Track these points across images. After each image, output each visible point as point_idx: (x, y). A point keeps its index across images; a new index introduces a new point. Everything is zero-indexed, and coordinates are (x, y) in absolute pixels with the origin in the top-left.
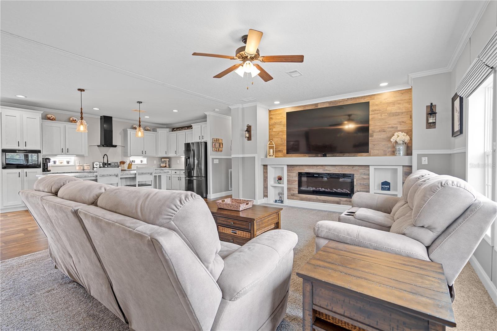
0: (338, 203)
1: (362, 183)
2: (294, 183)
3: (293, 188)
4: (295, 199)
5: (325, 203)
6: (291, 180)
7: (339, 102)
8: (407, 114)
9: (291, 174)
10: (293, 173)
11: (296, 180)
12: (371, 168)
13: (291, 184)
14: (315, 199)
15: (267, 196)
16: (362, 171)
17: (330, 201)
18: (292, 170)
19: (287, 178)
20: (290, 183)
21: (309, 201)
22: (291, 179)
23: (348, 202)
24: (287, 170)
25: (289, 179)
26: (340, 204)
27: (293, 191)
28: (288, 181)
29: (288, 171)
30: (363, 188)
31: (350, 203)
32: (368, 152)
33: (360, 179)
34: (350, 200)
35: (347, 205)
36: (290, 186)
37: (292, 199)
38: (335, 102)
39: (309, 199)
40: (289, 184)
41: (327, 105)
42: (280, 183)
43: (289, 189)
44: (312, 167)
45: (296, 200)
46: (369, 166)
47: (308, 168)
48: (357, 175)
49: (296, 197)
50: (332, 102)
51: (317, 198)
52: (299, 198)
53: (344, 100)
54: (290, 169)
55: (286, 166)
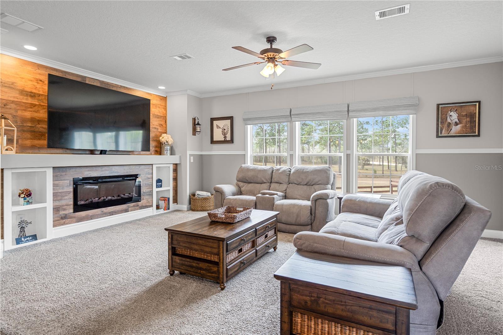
0: (126, 211)
1: (147, 183)
2: (66, 198)
3: (63, 206)
4: (67, 224)
5: (112, 215)
6: (60, 193)
7: (112, 85)
8: (164, 119)
9: (61, 182)
10: (64, 180)
11: (71, 191)
12: (154, 167)
13: (61, 200)
14: (100, 213)
15: (3, 239)
16: (147, 170)
17: (118, 211)
18: (61, 175)
19: (54, 189)
20: (59, 198)
21: (92, 219)
22: (60, 191)
23: (136, 207)
24: (53, 176)
25: (56, 191)
26: (128, 212)
27: (64, 210)
28: (55, 195)
29: (55, 178)
30: (147, 189)
31: (137, 207)
32: (149, 151)
33: (145, 179)
34: (137, 204)
35: (135, 210)
36: (58, 203)
37: (62, 225)
38: (108, 84)
39: (91, 216)
40: (55, 200)
41: (99, 85)
42: (31, 203)
43: (56, 209)
44: (94, 168)
45: (70, 223)
46: (152, 164)
47: (89, 171)
48: (143, 175)
49: (69, 220)
50: (104, 83)
51: (102, 212)
52: (74, 220)
53: (117, 86)
54: (59, 173)
55: (51, 170)
